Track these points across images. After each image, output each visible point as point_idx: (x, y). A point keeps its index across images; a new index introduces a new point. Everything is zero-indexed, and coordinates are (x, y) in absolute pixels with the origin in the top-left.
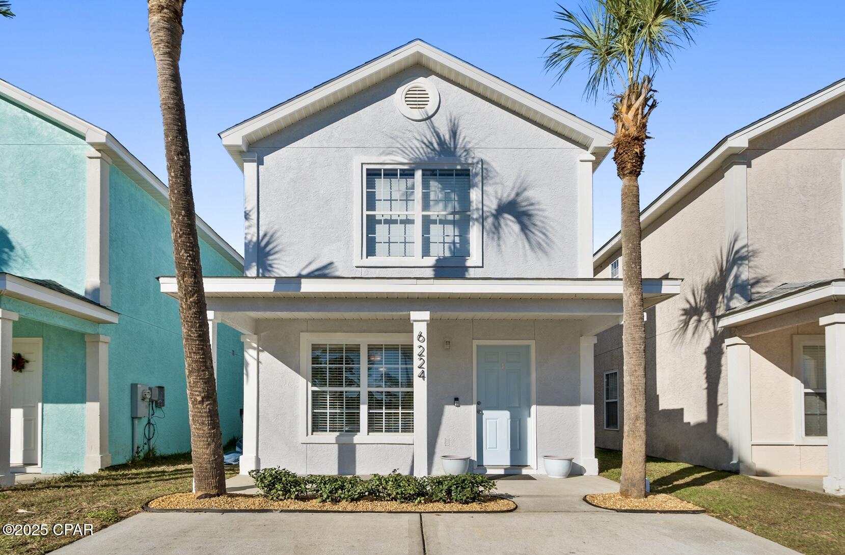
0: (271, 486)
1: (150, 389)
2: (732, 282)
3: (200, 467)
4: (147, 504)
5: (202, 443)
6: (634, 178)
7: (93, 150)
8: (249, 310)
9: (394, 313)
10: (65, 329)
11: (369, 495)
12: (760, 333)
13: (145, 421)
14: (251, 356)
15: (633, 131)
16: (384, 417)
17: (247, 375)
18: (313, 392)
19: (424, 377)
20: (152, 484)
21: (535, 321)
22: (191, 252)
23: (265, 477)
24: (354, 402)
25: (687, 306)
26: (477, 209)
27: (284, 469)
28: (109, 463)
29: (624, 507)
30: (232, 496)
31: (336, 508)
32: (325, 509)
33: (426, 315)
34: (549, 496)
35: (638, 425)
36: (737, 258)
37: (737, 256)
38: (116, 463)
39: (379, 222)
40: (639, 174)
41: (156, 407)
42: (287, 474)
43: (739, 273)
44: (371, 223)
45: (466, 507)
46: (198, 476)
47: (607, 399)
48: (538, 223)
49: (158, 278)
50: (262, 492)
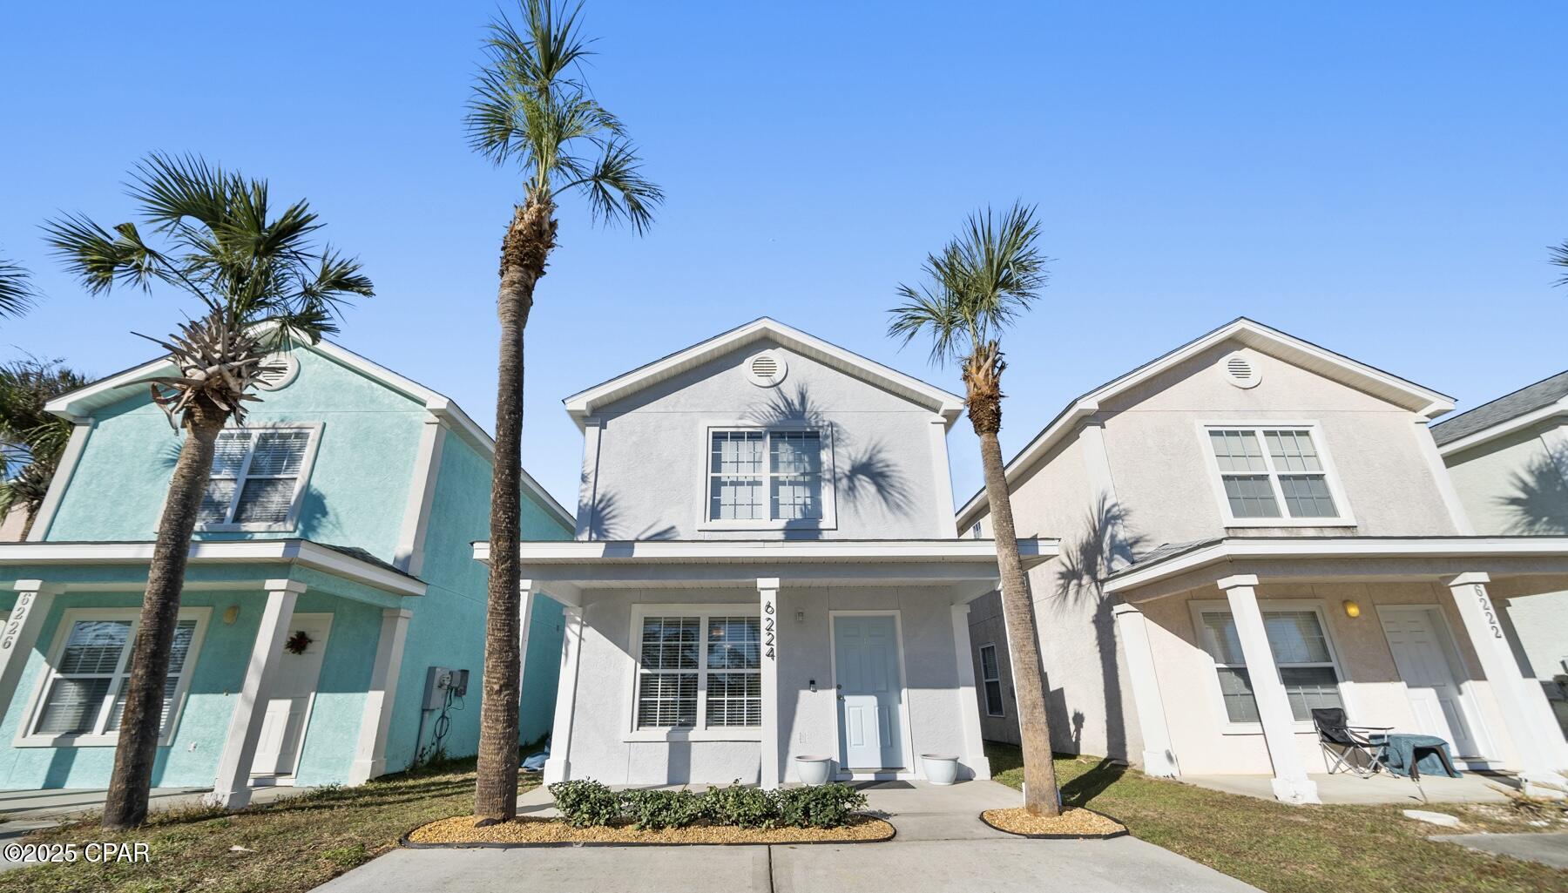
0: (575, 806)
1: (451, 673)
2: (1109, 542)
3: (485, 780)
4: (407, 836)
5: (492, 747)
6: (992, 434)
7: (432, 415)
8: (572, 579)
9: (739, 581)
10: (362, 603)
11: (702, 817)
12: (1151, 599)
13: (438, 714)
14: (573, 632)
15: (986, 390)
16: (726, 706)
17: (567, 655)
18: (642, 675)
19: (773, 656)
20: (425, 803)
21: (898, 588)
22: (510, 514)
23: (567, 794)
24: (689, 686)
25: (1063, 569)
26: (829, 470)
27: (595, 782)
28: (382, 771)
29: (1036, 830)
30: (523, 821)
31: (657, 838)
32: (642, 840)
33: (774, 582)
34: (935, 814)
35: (1037, 714)
36: (1109, 518)
37: (1109, 515)
38: (391, 771)
39: (725, 484)
40: (997, 431)
41: (456, 695)
42: (598, 787)
43: (1114, 533)
44: (717, 485)
45: (830, 835)
46: (481, 793)
47: (987, 678)
48: (898, 485)
49: (472, 544)
50: (562, 815)
